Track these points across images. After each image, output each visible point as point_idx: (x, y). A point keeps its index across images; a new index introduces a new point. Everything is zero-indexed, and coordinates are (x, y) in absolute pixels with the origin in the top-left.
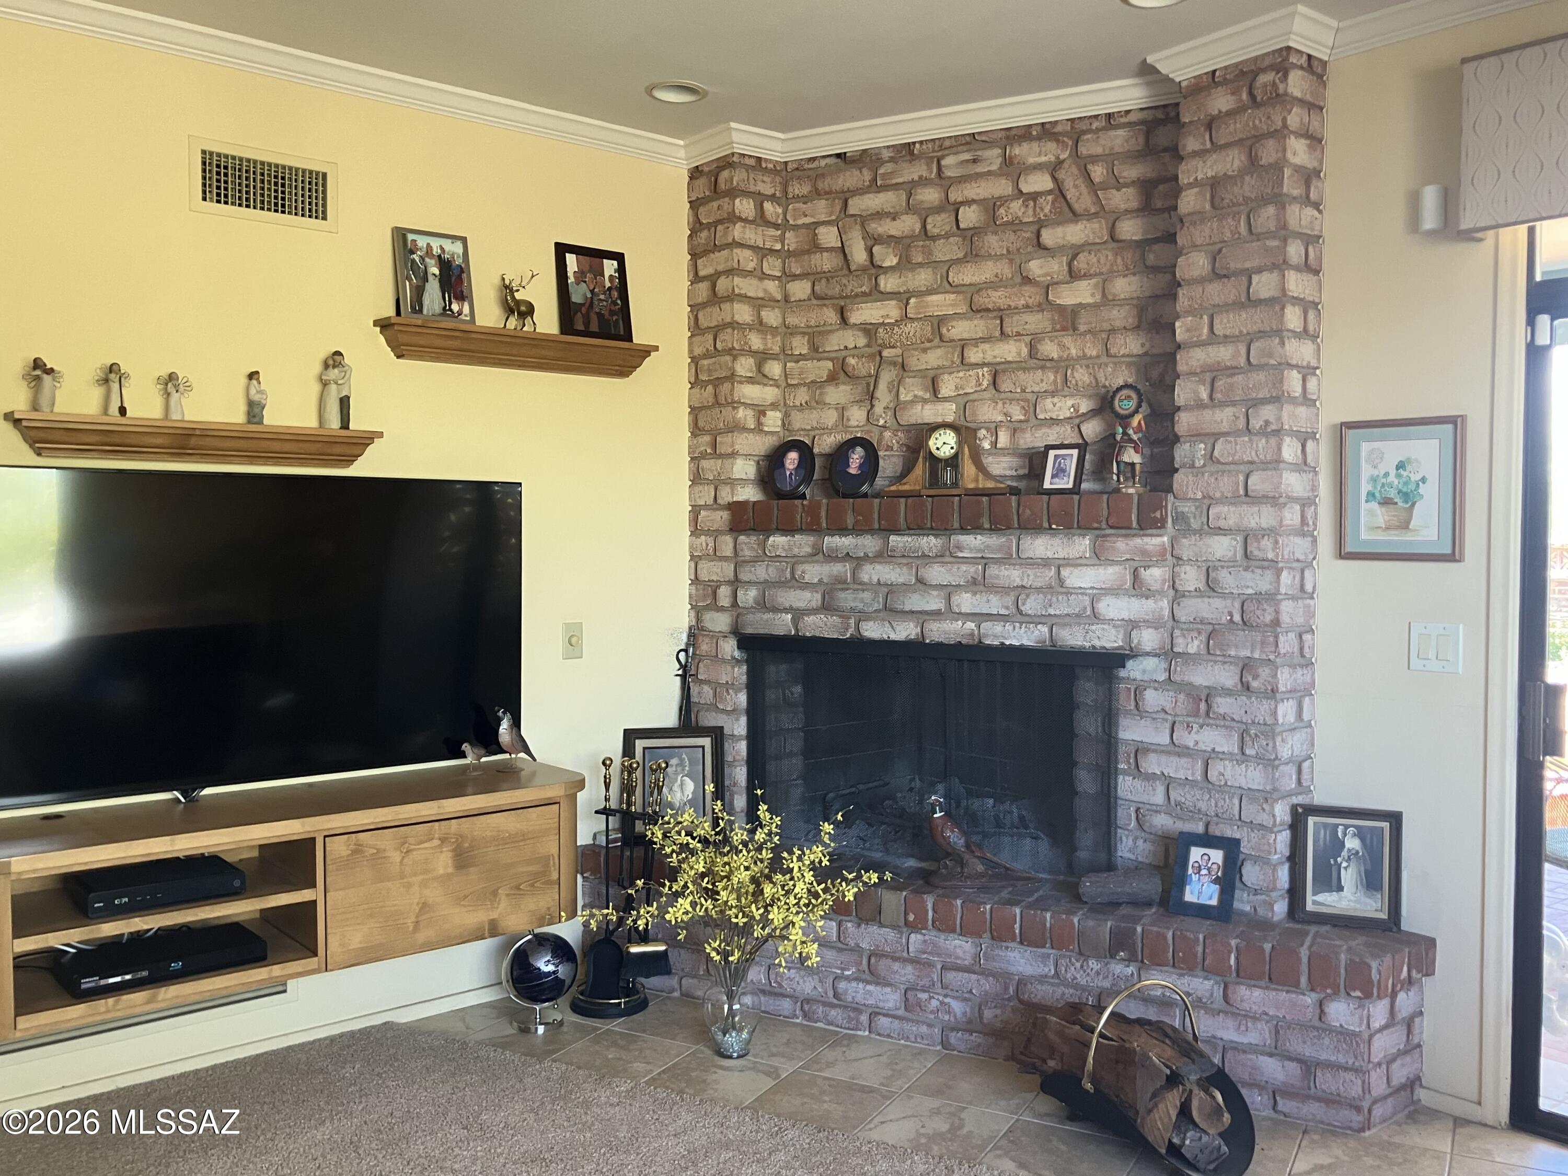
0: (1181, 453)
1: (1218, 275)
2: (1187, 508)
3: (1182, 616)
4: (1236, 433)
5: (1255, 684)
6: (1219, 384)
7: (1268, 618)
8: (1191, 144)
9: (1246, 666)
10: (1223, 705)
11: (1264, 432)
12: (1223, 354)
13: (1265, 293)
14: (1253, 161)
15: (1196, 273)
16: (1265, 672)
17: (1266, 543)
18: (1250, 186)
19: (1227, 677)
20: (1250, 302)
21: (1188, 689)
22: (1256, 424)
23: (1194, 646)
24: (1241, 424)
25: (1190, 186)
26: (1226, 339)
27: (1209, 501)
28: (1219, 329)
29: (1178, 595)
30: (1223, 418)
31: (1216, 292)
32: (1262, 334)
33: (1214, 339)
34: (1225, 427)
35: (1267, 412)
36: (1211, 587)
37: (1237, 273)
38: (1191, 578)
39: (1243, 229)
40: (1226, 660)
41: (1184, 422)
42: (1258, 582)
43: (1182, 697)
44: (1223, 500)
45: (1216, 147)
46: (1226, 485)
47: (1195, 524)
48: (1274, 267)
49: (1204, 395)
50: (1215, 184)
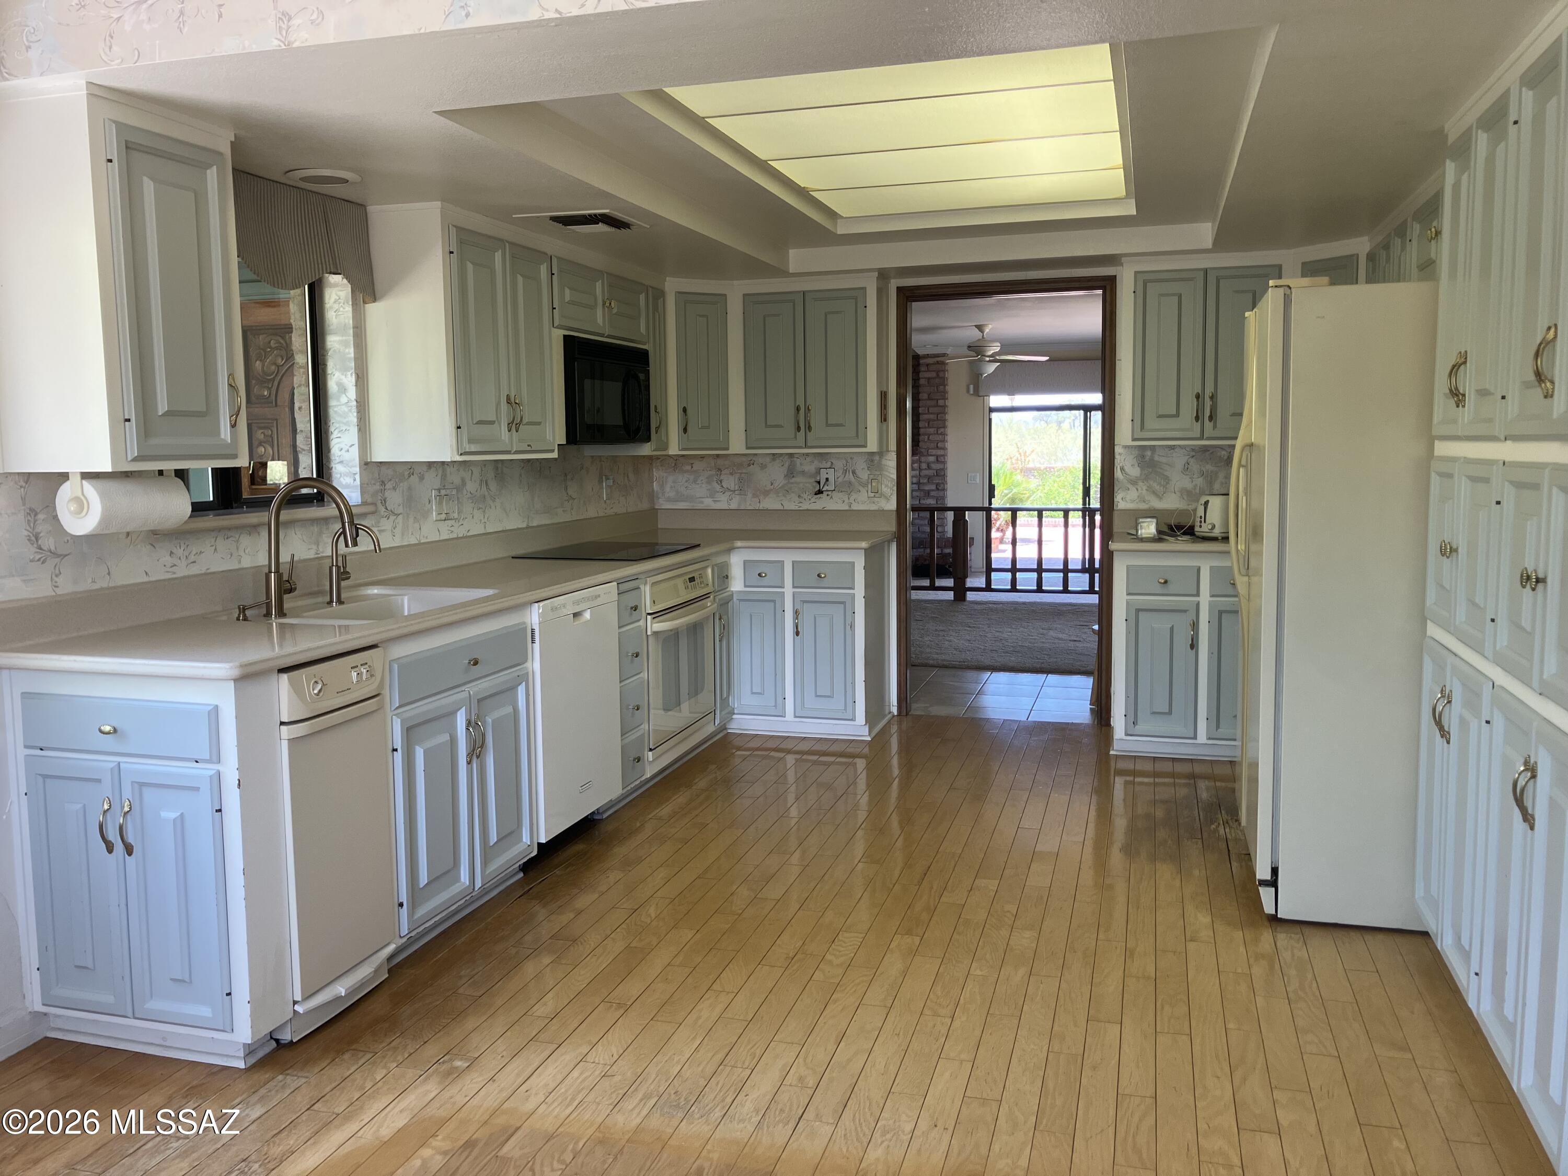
0: (921, 438)
1: (929, 399)
2: (923, 450)
3: (922, 474)
4: (935, 434)
5: (940, 488)
6: (931, 423)
7: (943, 474)
8: (923, 368)
9: (937, 484)
10: (932, 494)
11: (941, 434)
12: (932, 417)
13: (941, 404)
14: (938, 375)
15: (924, 398)
16: (942, 485)
17: (942, 458)
18: (937, 381)
19: (933, 487)
20: (937, 406)
21: (923, 490)
22: (939, 432)
23: (925, 481)
24: (936, 432)
25: (922, 378)
26: (931, 413)
27: (928, 449)
28: (930, 411)
29: (920, 469)
30: (932, 430)
31: (929, 403)
32: (940, 413)
33: (929, 413)
34: (932, 433)
35: (942, 430)
36: (929, 467)
37: (934, 399)
38: (924, 466)
39: (936, 390)
40: (933, 483)
41: (922, 431)
42: (941, 466)
43: (922, 493)
44: (932, 449)
45: (928, 371)
46: (932, 445)
47: (925, 454)
48: (942, 399)
49: (927, 425)
50: (929, 379)
